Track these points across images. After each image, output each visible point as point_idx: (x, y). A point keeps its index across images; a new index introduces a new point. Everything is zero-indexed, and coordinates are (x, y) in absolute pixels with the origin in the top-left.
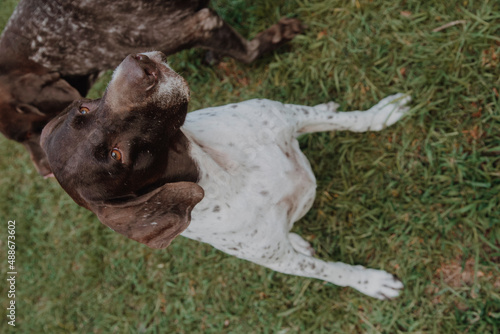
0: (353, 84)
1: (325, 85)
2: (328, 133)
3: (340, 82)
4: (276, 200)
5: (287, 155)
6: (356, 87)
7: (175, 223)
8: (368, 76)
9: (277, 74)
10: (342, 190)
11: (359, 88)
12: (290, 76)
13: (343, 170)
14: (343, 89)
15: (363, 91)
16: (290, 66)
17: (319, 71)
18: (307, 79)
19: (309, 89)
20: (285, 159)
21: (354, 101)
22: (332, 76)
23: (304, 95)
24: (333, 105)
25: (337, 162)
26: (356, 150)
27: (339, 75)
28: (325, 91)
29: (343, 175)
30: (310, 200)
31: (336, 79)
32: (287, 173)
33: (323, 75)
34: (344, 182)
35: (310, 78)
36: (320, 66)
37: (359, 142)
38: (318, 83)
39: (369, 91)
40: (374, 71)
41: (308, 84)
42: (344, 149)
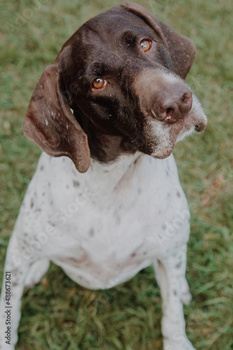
0: (212, 319)
1: (209, 289)
2: (159, 295)
3: (213, 305)
4: (85, 246)
5: (134, 255)
6: (209, 323)
7: (50, 142)
8: (222, 336)
9: (217, 236)
10: (98, 314)
11: (208, 327)
12: (216, 251)
13: (119, 314)
14: (205, 308)
15: (205, 331)
16: (227, 250)
17: (223, 281)
18: (214, 270)
19: (203, 272)
20: (129, 252)
21: (193, 321)
22: (219, 295)
23: (196, 267)
24: (187, 298)
25: (127, 305)
26: (141, 327)
27: (221, 303)
28: (203, 289)
29: (114, 314)
30: (88, 282)
31: (216, 301)
32: (114, 255)
33: (219, 286)
34: (106, 316)
35: (215, 272)
36: (228, 282)
37: (149, 329)
38: (210, 281)
39: (205, 337)
40: (227, 342)
41: (207, 270)
42: (141, 313)
